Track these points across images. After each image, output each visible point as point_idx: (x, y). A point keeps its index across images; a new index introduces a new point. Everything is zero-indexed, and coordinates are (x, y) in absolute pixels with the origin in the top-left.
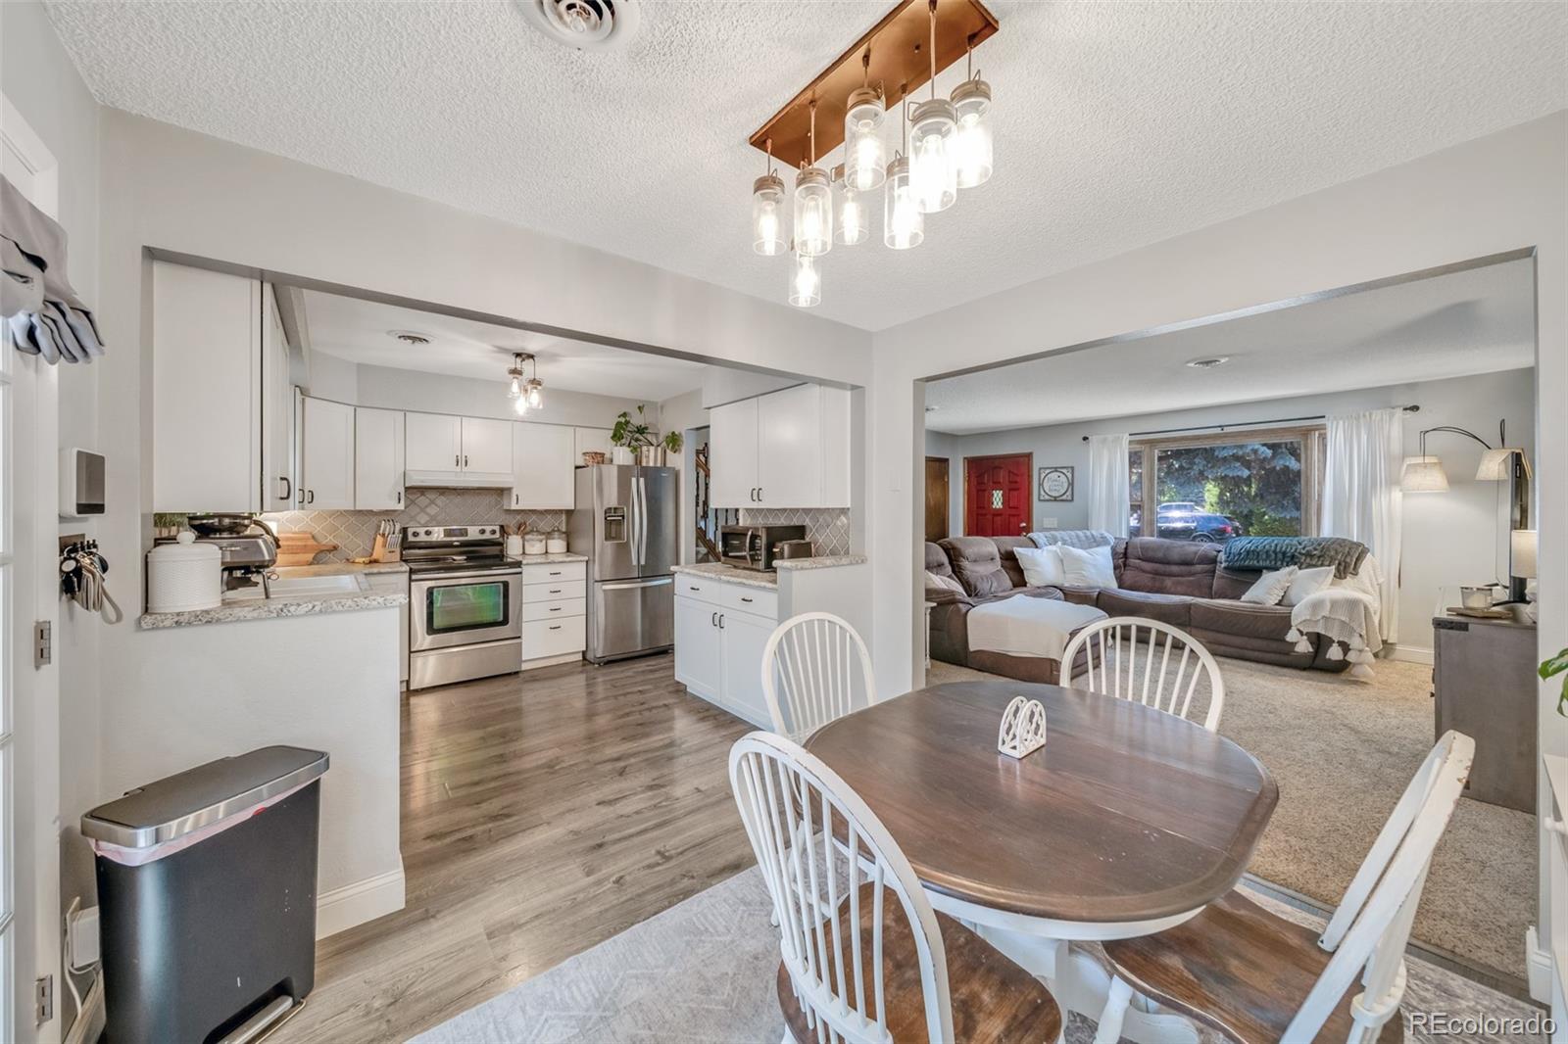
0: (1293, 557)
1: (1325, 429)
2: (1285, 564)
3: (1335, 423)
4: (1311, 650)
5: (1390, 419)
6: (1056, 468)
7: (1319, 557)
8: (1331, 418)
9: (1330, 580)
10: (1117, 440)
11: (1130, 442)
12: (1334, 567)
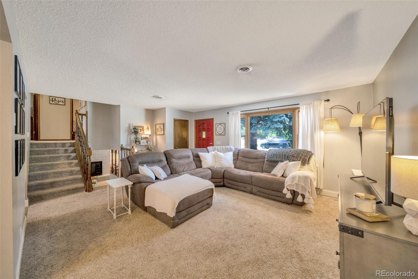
0: (288, 157)
1: (299, 109)
2: (285, 159)
3: (302, 106)
4: (291, 197)
5: (320, 104)
6: (220, 124)
7: (296, 157)
8: (301, 105)
9: (299, 167)
10: (237, 113)
11: (241, 114)
12: (300, 161)
